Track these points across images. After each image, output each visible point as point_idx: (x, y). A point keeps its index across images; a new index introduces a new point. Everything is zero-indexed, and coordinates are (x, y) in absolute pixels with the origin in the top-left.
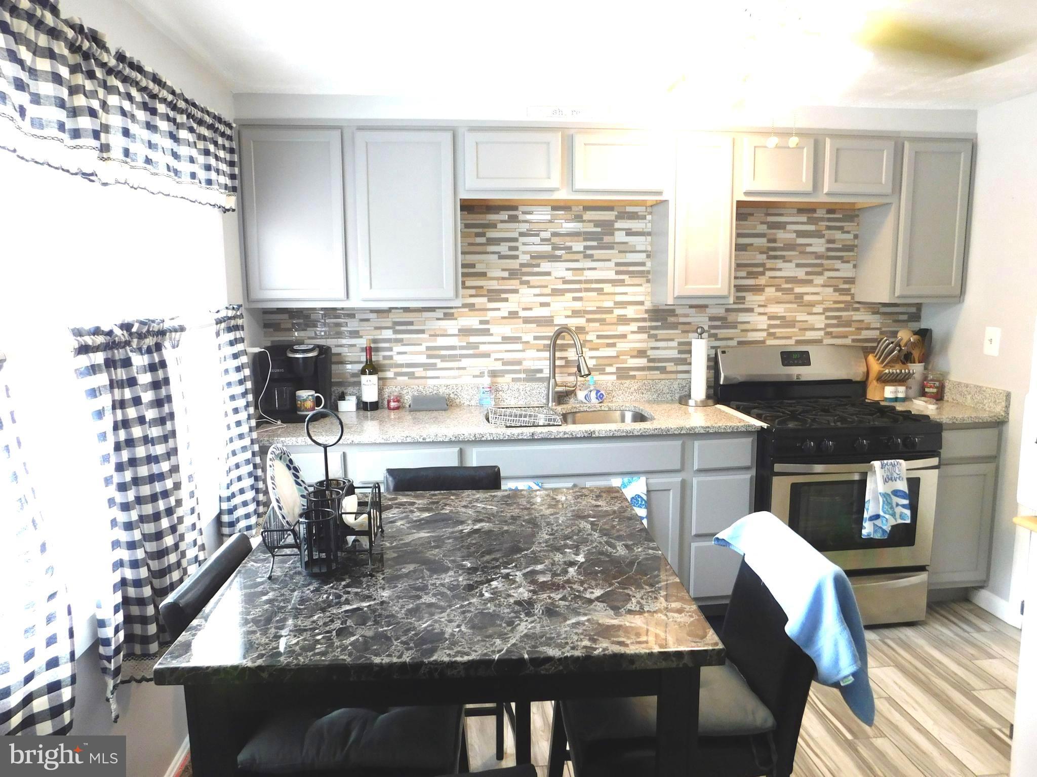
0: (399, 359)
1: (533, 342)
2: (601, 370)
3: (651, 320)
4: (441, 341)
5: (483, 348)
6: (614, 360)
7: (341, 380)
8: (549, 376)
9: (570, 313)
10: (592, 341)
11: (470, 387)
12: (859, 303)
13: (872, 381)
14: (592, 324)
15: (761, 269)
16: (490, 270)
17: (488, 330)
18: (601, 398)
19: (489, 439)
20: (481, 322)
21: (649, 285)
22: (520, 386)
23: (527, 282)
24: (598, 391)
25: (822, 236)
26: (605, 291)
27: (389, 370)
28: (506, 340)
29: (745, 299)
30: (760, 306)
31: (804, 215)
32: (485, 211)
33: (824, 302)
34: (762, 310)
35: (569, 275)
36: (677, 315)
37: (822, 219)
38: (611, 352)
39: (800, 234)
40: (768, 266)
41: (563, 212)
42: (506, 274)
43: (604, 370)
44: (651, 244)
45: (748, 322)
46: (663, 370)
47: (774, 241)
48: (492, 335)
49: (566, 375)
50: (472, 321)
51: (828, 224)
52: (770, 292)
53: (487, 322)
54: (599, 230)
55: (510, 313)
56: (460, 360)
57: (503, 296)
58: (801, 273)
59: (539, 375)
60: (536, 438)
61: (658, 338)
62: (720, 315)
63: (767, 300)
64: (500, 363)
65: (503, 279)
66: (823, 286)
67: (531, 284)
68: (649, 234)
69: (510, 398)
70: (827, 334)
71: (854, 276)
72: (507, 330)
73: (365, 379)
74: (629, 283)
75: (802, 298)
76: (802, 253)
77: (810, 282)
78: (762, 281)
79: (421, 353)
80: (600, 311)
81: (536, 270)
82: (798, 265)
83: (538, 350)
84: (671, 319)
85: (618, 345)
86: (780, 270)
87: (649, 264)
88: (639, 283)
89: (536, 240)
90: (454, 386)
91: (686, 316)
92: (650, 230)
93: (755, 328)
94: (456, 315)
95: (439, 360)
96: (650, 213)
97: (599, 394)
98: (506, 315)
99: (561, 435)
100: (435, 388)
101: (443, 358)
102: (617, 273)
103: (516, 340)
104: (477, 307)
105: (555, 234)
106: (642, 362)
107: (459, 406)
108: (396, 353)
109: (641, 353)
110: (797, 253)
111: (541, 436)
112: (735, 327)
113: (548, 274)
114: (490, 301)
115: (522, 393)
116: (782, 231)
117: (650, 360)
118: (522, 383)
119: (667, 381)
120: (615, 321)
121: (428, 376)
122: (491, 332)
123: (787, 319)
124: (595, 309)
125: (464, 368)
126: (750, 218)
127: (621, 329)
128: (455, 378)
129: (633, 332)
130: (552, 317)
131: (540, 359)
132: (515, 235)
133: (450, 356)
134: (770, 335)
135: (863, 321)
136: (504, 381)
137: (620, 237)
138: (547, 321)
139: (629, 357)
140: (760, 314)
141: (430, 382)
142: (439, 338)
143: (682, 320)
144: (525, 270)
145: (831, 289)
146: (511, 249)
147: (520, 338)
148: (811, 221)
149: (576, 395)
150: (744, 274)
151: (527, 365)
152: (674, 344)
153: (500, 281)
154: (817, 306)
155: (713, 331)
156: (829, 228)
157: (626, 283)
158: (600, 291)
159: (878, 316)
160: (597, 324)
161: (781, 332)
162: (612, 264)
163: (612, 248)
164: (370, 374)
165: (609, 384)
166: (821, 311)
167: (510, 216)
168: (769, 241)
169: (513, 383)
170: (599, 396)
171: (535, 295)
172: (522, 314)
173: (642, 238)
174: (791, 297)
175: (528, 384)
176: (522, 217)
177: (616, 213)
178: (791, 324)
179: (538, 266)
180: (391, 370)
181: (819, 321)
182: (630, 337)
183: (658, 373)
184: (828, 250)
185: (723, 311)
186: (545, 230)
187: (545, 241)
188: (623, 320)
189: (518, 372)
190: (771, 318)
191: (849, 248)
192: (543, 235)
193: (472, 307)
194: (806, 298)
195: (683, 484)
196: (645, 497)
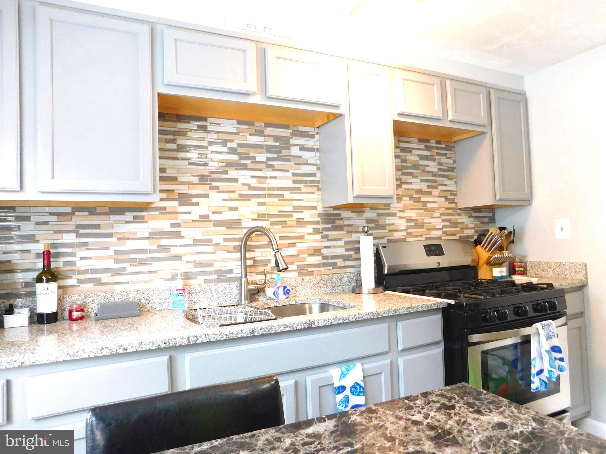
0: (82, 265)
1: (223, 244)
3: (323, 223)
4: (130, 245)
5: (174, 251)
6: (294, 258)
7: (11, 292)
8: (240, 275)
9: (255, 217)
11: (162, 291)
12: (460, 209)
13: (482, 265)
14: (275, 227)
15: (398, 183)
16: (182, 175)
17: (180, 233)
18: (288, 293)
19: (205, 341)
20: (173, 225)
21: (320, 193)
22: (213, 286)
23: (217, 188)
24: (285, 287)
25: (434, 160)
26: (286, 197)
27: (71, 278)
28: (198, 242)
29: (390, 206)
30: (400, 211)
31: (423, 143)
32: (175, 119)
33: (440, 209)
34: (401, 214)
35: (254, 183)
36: (342, 219)
37: (433, 148)
38: (292, 251)
39: (422, 157)
40: (403, 180)
41: (247, 127)
44: (320, 158)
45: (393, 224)
46: (334, 266)
47: (406, 161)
48: (183, 237)
49: (255, 274)
50: (163, 225)
51: (437, 151)
52: (406, 200)
53: (178, 225)
54: (278, 144)
55: (201, 216)
56: (151, 264)
59: (229, 276)
60: (256, 334)
61: (329, 238)
62: (374, 219)
63: (404, 207)
64: (192, 265)
65: (193, 184)
66: (439, 197)
67: (220, 189)
68: (318, 150)
69: (203, 299)
70: (444, 232)
71: (456, 190)
72: (199, 232)
73: (40, 287)
74: (304, 190)
75: (426, 205)
76: (424, 171)
77: (429, 193)
78: (400, 192)
79: (108, 257)
80: (282, 214)
81: (225, 176)
82: (422, 181)
83: (228, 252)
84: (338, 222)
85: (298, 245)
86: (411, 183)
87: (318, 175)
88: (311, 190)
89: (225, 149)
90: (146, 290)
91: (349, 219)
92: (318, 147)
93: (398, 229)
94: (146, 219)
95: (128, 265)
96: (318, 133)
97: (286, 290)
98: (197, 218)
99: (282, 329)
100: (124, 294)
101: (133, 262)
102: (295, 182)
103: (207, 242)
104: (168, 210)
105: (240, 145)
106: (317, 259)
107: (151, 311)
108: (79, 259)
109: (317, 252)
110: (420, 171)
111: (261, 332)
112: (384, 228)
113: (236, 180)
114: (181, 204)
115: (215, 293)
116: (409, 154)
117: (324, 258)
118: (214, 284)
119: (338, 275)
120: (294, 223)
121: (116, 281)
122: (182, 235)
123: (419, 222)
124: (277, 213)
125: (156, 272)
127: (300, 231)
128: (145, 282)
129: (309, 233)
130: (240, 220)
131: (229, 260)
132: (205, 144)
133: (140, 259)
134: (410, 234)
135: (463, 223)
136: (196, 283)
137: (295, 151)
138: (235, 224)
139: (307, 255)
141: (118, 288)
142: (128, 242)
143: (346, 222)
144: (214, 176)
145: (443, 199)
146: (201, 156)
147: (211, 240)
148: (427, 148)
149: (264, 292)
151: (217, 266)
152: (342, 243)
153: (191, 186)
154: (436, 211)
156: (438, 154)
158: (281, 197)
159: (472, 219)
160: (279, 227)
161: (415, 232)
162: (289, 174)
163: (289, 160)
164: (48, 281)
165: (293, 281)
166: (438, 215)
167: (199, 126)
169: (206, 285)
170: (286, 292)
171: (224, 200)
172: (213, 217)
173: (313, 153)
174: (419, 205)
175: (219, 284)
176: (210, 128)
177: (291, 131)
178: (421, 225)
179: (226, 173)
180: (74, 277)
181: (438, 223)
182: (307, 237)
183: (331, 268)
184: (440, 170)
185: (375, 215)
186: (232, 141)
187: (232, 151)
188: (301, 223)
189: (210, 273)
190: (408, 221)
191: (451, 169)
192: (230, 145)
193: (162, 210)
194: (429, 205)
195: (391, 365)
196: (362, 385)
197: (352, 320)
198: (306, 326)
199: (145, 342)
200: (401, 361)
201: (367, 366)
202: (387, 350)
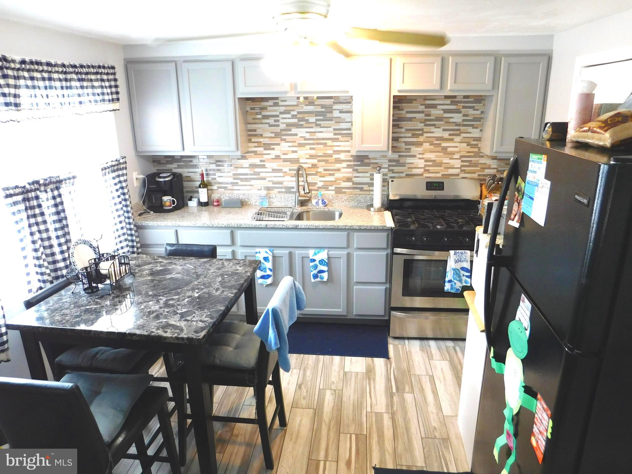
0: (219, 180)
1: (288, 172)
2: (325, 187)
3: (354, 161)
4: (240, 171)
5: (262, 175)
6: (333, 183)
7: (191, 190)
8: (296, 190)
9: (308, 157)
10: (321, 172)
11: (255, 195)
12: (483, 153)
14: (321, 163)
15: (421, 132)
16: (264, 133)
17: (264, 165)
20: (261, 161)
22: (283, 195)
23: (284, 140)
25: (460, 112)
26: (328, 144)
27: (215, 186)
28: (274, 171)
29: (410, 150)
30: (420, 154)
31: (449, 99)
33: (461, 152)
34: (421, 156)
35: (308, 136)
36: (369, 159)
37: (461, 102)
38: (332, 178)
39: (446, 111)
40: (425, 130)
42: (273, 135)
43: (328, 188)
45: (413, 163)
46: (361, 189)
47: (429, 115)
48: (266, 168)
50: (256, 161)
51: (464, 105)
52: (426, 145)
53: (264, 161)
54: (324, 110)
55: (276, 156)
56: (250, 181)
57: (272, 147)
58: (446, 135)
59: (292, 190)
61: (359, 171)
62: (395, 159)
63: (424, 150)
64: (271, 183)
65: (272, 137)
66: (460, 142)
67: (287, 140)
69: (276, 202)
70: (462, 171)
71: (480, 137)
72: (275, 165)
73: (200, 190)
74: (342, 140)
75: (446, 149)
76: (447, 122)
77: (452, 140)
78: (421, 139)
79: (230, 177)
80: (326, 155)
81: (290, 132)
82: (444, 130)
83: (291, 177)
84: (366, 161)
85: (336, 174)
86: (433, 132)
88: (347, 140)
89: (289, 116)
90: (247, 194)
91: (376, 159)
93: (417, 167)
94: (247, 157)
95: (240, 181)
97: (323, 201)
98: (274, 157)
100: (238, 195)
101: (242, 180)
102: (335, 134)
103: (280, 171)
104: (258, 153)
105: (299, 113)
106: (349, 184)
107: (249, 205)
108: (218, 177)
109: (349, 180)
110: (444, 122)
112: (404, 166)
113: (296, 135)
114: (265, 149)
115: (283, 199)
116: (434, 109)
117: (354, 184)
118: (283, 194)
119: (363, 196)
120: (334, 161)
121: (234, 189)
122: (266, 166)
123: (437, 162)
124: (322, 154)
125: (253, 185)
126: (414, 102)
127: (338, 166)
128: (248, 190)
129: (344, 168)
130: (299, 158)
131: (292, 181)
132: (277, 113)
133: (245, 179)
134: (426, 171)
135: (485, 164)
136: (274, 192)
137: (336, 114)
138: (297, 161)
139: (342, 181)
140: (420, 158)
141: (235, 192)
142: (239, 169)
143: (372, 161)
144: (283, 133)
145: (466, 144)
146: (275, 121)
147: (281, 170)
148: (453, 103)
149: (311, 201)
150: (410, 135)
151: (286, 184)
152: (368, 174)
153: (270, 139)
154: (456, 154)
155: (391, 168)
156: (464, 107)
157: (340, 140)
158: (325, 144)
160: (324, 163)
161: (433, 169)
162: (331, 129)
163: (331, 120)
164: (203, 187)
165: (330, 196)
166: (458, 157)
167: (274, 103)
168: (426, 115)
169: (278, 194)
170: (324, 203)
171: (289, 147)
172: (283, 157)
173: (349, 114)
174: (439, 149)
175: (286, 194)
176: (281, 103)
177: (334, 100)
178: (440, 164)
179: (290, 130)
180: (216, 185)
181: (457, 163)
182: (342, 170)
183: (359, 190)
184: (464, 120)
185: (397, 156)
186: (294, 110)
187: (294, 117)
188: (339, 161)
189: (281, 188)
190: (426, 161)
191: (478, 119)
192: (293, 113)
193: (255, 152)
194: (449, 149)
195: (349, 255)
196: (327, 261)
197: (321, 227)
198: (294, 227)
199: (220, 224)
200: (355, 253)
201: (330, 252)
202: (345, 246)
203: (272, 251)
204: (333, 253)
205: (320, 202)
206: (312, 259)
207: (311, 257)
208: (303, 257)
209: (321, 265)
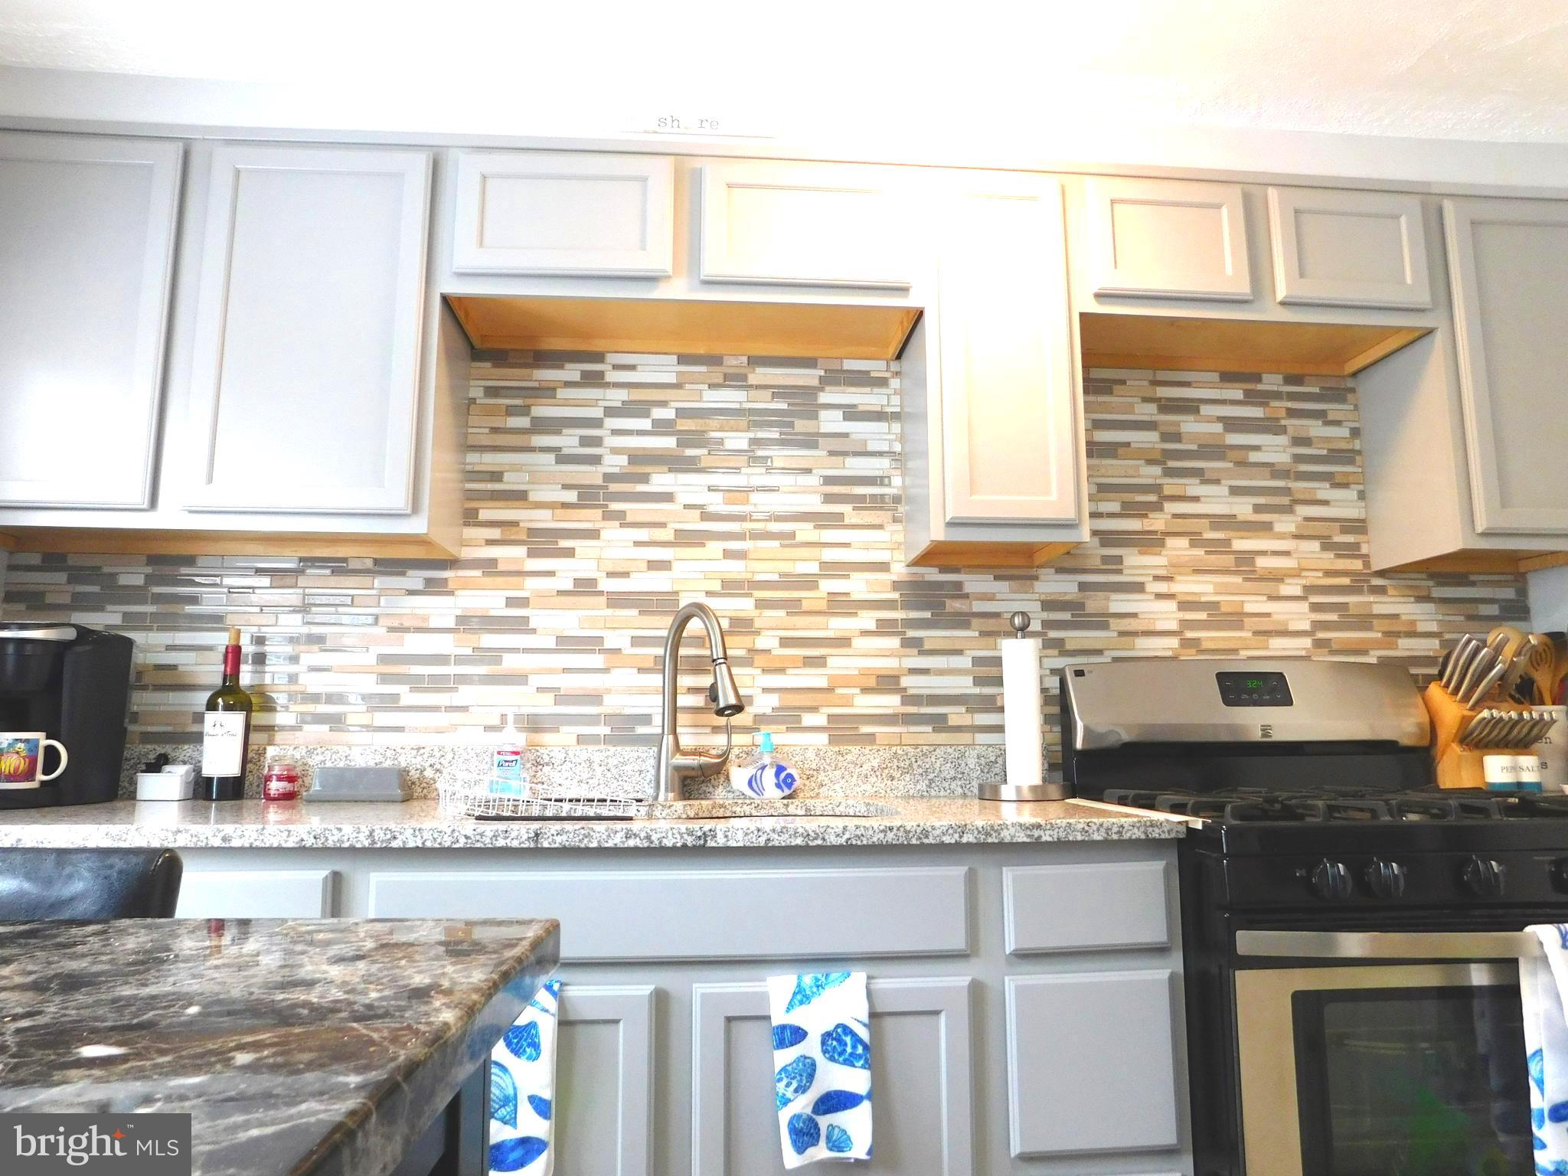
0: (313, 682)
1: (628, 650)
2: (788, 717)
3: (906, 605)
4: (414, 644)
5: (512, 663)
6: (820, 696)
7: (169, 729)
8: (659, 731)
9: (716, 586)
10: (768, 651)
11: (472, 754)
12: (1382, 574)
13: (1447, 745)
14: (769, 614)
15: (1153, 498)
16: (536, 485)
17: (525, 619)
18: (789, 786)
20: (511, 602)
21: (899, 527)
22: (596, 753)
23: (620, 516)
24: (780, 769)
25: (1283, 430)
27: (286, 710)
29: (1121, 563)
30: (1157, 578)
31: (1237, 385)
32: (530, 361)
33: (1305, 574)
34: (1162, 587)
35: (716, 503)
36: (967, 596)
37: (1277, 395)
38: (814, 678)
39: (1232, 424)
41: (703, 369)
42: (571, 496)
43: (799, 719)
44: (902, 438)
45: (1134, 615)
46: (939, 723)
47: (1177, 437)
48: (534, 631)
49: (708, 730)
50: (490, 600)
51: (1290, 405)
52: (1178, 546)
53: (523, 602)
54: (783, 405)
55: (578, 582)
56: (457, 690)
57: (564, 543)
58: (1243, 508)
59: (641, 730)
60: (546, 845)
61: (926, 647)
62: (1068, 598)
63: (1171, 565)
64: (550, 698)
65: (565, 506)
66: (1297, 537)
67: (629, 519)
68: (896, 416)
69: (568, 782)
70: (1319, 644)
71: (1363, 516)
72: (570, 620)
73: (210, 717)
74: (854, 521)
75: (1252, 562)
76: (1242, 464)
77: (1267, 527)
78: (1157, 522)
79: (364, 670)
80: (788, 581)
81: (641, 488)
82: (1235, 491)
83: (641, 670)
84: (954, 605)
85: (830, 661)
86: (1196, 499)
87: (897, 481)
88: (877, 522)
89: (645, 424)
90: (436, 749)
91: (990, 597)
92: (898, 409)
93: (1152, 628)
94: (451, 585)
95: (407, 688)
96: (897, 374)
97: (783, 775)
98: (569, 585)
100: (389, 753)
101: (417, 684)
103: (591, 644)
104: (501, 567)
105: (681, 413)
106: (890, 703)
108: (305, 669)
109: (887, 683)
110: (1231, 465)
112: (1104, 626)
113: (668, 497)
114: (532, 554)
115: (599, 770)
116: (1191, 418)
117: (909, 699)
118: (602, 747)
119: (950, 750)
120: (822, 605)
121: (376, 724)
122: (532, 625)
123: (1223, 609)
124: (776, 577)
125: (464, 709)
126: (1117, 388)
127: (838, 625)
128: (439, 731)
129: (865, 633)
130: (676, 593)
131: (643, 691)
132: (597, 412)
133: (433, 677)
134: (1189, 645)
135: (1396, 616)
136: (557, 742)
137: (831, 422)
138: (665, 605)
139: (857, 691)
140: (1159, 596)
142: (409, 637)
143: (978, 606)
144: (614, 487)
145: (1315, 545)
146: (585, 441)
147: (598, 641)
148: (1252, 398)
149: (728, 778)
150: (1115, 507)
151: (613, 704)
152: (965, 662)
153: (558, 512)
154: (1288, 581)
155: (1053, 634)
156: (1292, 413)
157: (847, 521)
158: (787, 538)
159: (1430, 607)
160: (781, 614)
161: (1213, 639)
162: (814, 480)
163: (813, 445)
164: (228, 708)
165: (810, 754)
166: (1297, 591)
167: (585, 375)
168: (1166, 437)
169: (578, 748)
170: (784, 781)
171: (637, 544)
172: (606, 585)
173: (882, 426)
174: (1228, 560)
175: (612, 749)
176: (612, 376)
177: (822, 373)
178: (1236, 619)
179: (645, 478)
180: (293, 708)
181: (1299, 616)
182: (859, 643)
183: (929, 729)
184: (1298, 459)
185: (1074, 588)
186: (663, 404)
187: (662, 427)
188: (841, 605)
189: (593, 720)
190: (1184, 606)
191: (1346, 456)
192: (658, 413)
193: (489, 566)
194: (1261, 562)
195: (977, 994)
196: (864, 1034)
198: (690, 841)
200: (1011, 984)
201: (884, 983)
203: (556, 987)
204: (897, 984)
205: (769, 776)
206: (783, 1027)
207: (779, 1018)
208: (729, 1020)
209: (832, 1059)
